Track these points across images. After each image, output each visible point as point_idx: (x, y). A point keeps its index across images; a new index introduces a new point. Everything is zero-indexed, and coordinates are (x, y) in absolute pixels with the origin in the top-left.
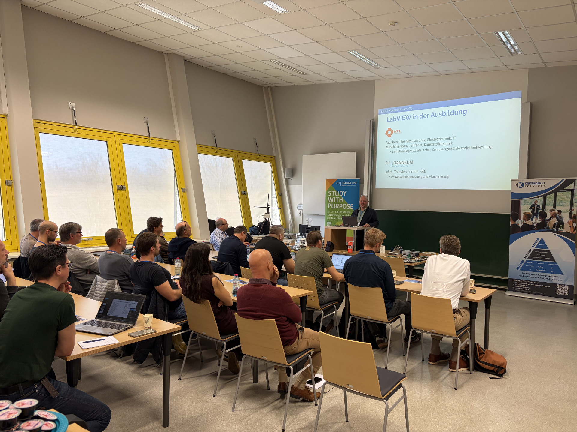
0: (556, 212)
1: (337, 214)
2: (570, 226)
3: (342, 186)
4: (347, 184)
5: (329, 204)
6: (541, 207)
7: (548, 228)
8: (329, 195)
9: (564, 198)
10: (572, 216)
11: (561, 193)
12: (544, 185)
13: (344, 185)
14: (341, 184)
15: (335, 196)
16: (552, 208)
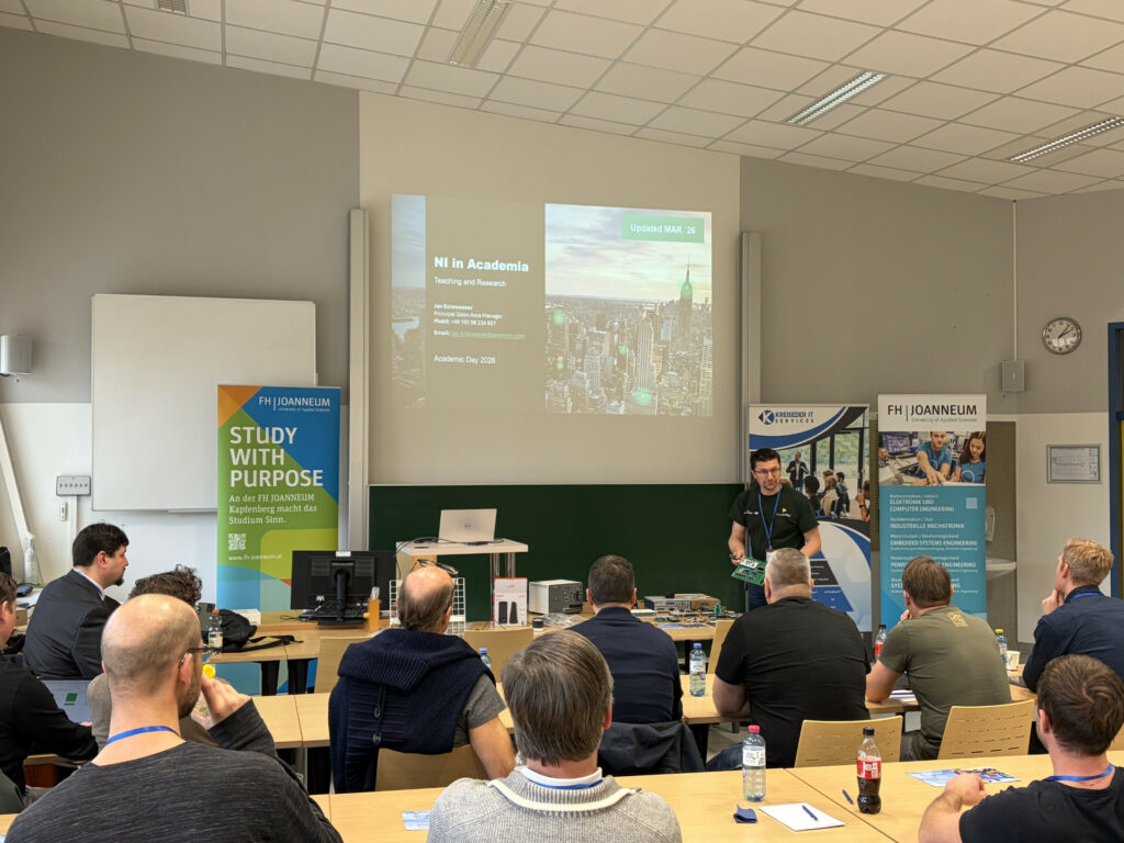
0: (835, 476)
1: (264, 504)
2: (861, 506)
3: (280, 409)
4: (297, 406)
5: (233, 472)
6: (808, 467)
7: (822, 513)
8: (231, 441)
9: (847, 447)
10: (863, 484)
11: (841, 436)
12: (810, 419)
13: (287, 407)
14: (277, 402)
15: (254, 445)
16: (827, 468)
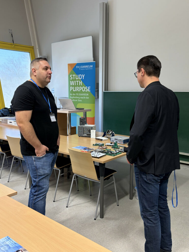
1: (77, 96)
3: (81, 69)
4: (85, 68)
5: (71, 87)
8: (71, 79)
13: (82, 68)
14: (80, 67)
15: (75, 80)
